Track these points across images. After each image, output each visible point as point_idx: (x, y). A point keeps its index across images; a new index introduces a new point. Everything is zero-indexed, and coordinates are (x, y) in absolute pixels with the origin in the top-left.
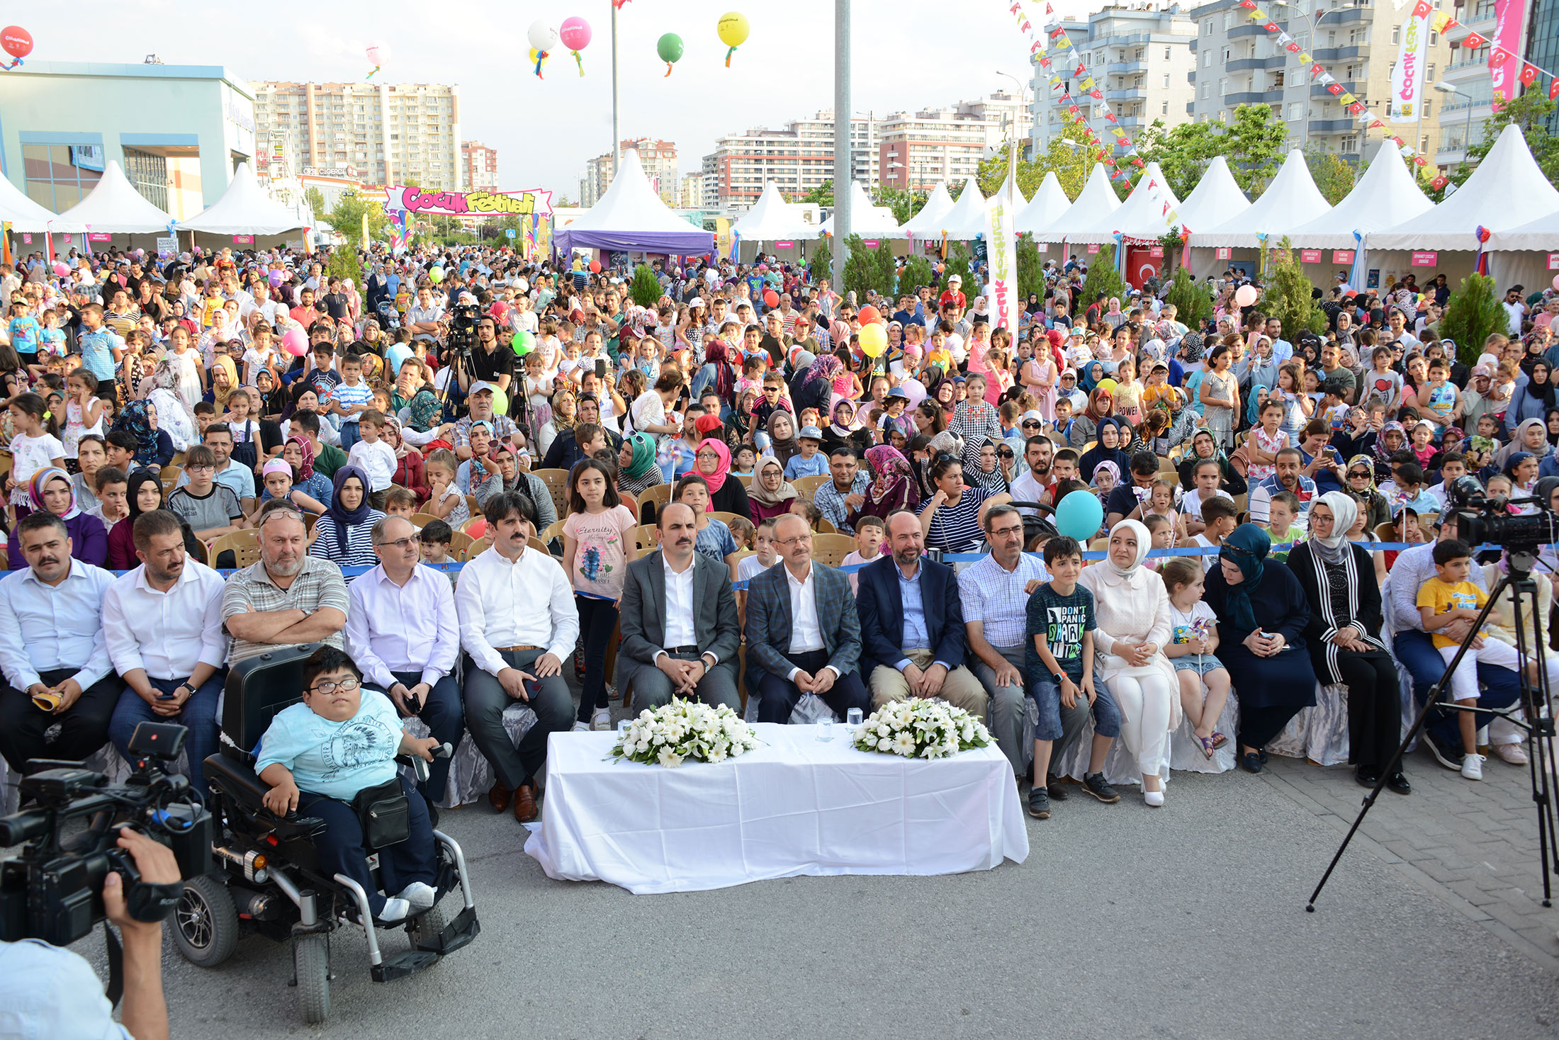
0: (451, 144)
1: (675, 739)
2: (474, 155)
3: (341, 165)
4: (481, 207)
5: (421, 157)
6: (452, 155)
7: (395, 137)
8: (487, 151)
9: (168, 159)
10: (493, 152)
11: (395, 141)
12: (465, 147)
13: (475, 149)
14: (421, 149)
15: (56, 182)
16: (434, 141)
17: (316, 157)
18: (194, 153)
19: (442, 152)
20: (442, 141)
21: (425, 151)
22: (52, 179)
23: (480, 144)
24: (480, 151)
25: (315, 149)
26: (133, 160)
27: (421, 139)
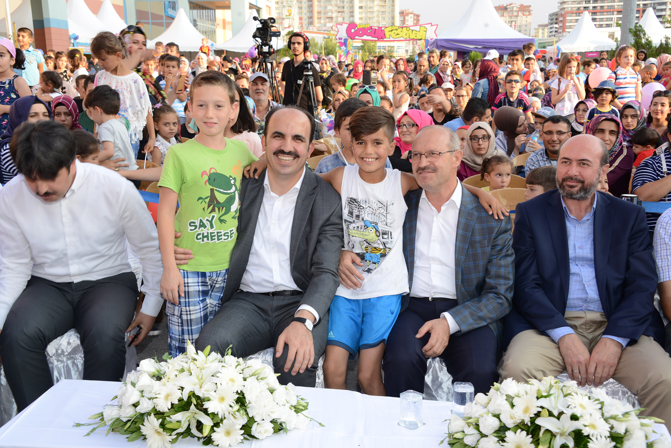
0: (393, 11)
1: (164, 406)
2: (407, 18)
3: (329, 25)
4: (394, 36)
5: (375, 19)
6: (393, 18)
7: (361, 7)
8: (415, 15)
9: (217, 11)
10: (418, 16)
11: (361, 10)
12: (402, 13)
13: (407, 14)
14: (375, 14)
15: (153, 24)
16: (383, 10)
17: (316, 20)
18: (228, 7)
19: (388, 16)
20: (388, 9)
21: (378, 16)
22: (150, 21)
23: (411, 11)
24: (410, 15)
25: (316, 15)
26: (195, 11)
27: (376, 9)
